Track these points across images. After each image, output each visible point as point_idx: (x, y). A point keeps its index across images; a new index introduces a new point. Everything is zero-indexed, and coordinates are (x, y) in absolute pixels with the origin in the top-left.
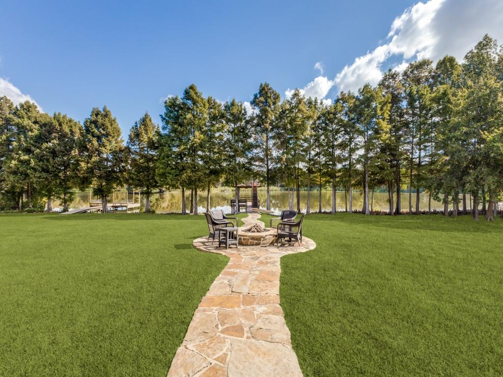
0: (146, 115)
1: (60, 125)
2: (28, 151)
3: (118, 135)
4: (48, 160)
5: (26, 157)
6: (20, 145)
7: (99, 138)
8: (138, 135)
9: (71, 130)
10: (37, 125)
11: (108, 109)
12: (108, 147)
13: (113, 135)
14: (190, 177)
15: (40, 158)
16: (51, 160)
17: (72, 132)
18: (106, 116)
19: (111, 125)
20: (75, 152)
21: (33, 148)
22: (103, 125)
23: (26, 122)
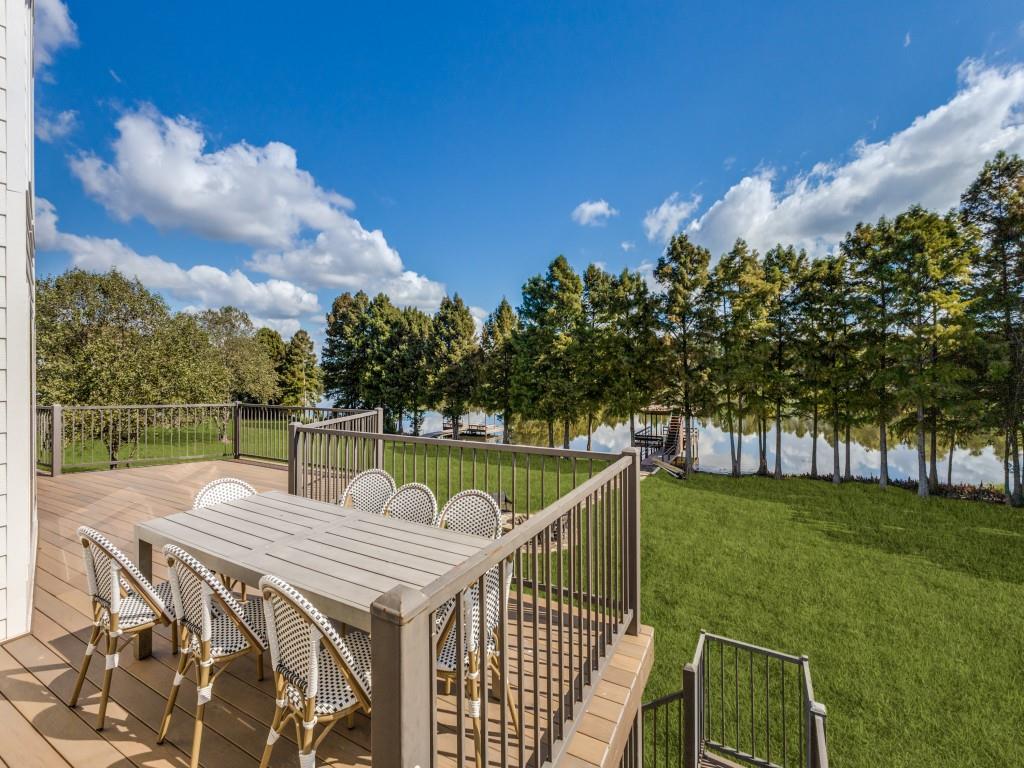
0: (504, 302)
1: (410, 324)
2: (380, 360)
3: (471, 333)
4: (398, 371)
5: (378, 368)
6: (374, 353)
7: (448, 340)
8: (491, 333)
9: (420, 330)
10: (389, 326)
11: (459, 297)
12: (459, 353)
13: (464, 334)
14: (550, 404)
15: (391, 369)
16: (400, 371)
17: (422, 333)
18: (456, 308)
19: (462, 320)
20: (423, 362)
21: (385, 356)
22: (453, 321)
23: (380, 323)
